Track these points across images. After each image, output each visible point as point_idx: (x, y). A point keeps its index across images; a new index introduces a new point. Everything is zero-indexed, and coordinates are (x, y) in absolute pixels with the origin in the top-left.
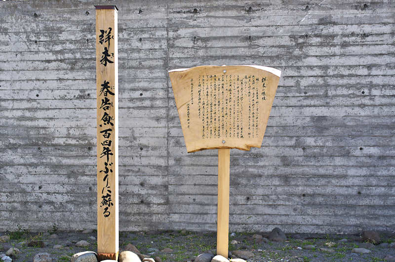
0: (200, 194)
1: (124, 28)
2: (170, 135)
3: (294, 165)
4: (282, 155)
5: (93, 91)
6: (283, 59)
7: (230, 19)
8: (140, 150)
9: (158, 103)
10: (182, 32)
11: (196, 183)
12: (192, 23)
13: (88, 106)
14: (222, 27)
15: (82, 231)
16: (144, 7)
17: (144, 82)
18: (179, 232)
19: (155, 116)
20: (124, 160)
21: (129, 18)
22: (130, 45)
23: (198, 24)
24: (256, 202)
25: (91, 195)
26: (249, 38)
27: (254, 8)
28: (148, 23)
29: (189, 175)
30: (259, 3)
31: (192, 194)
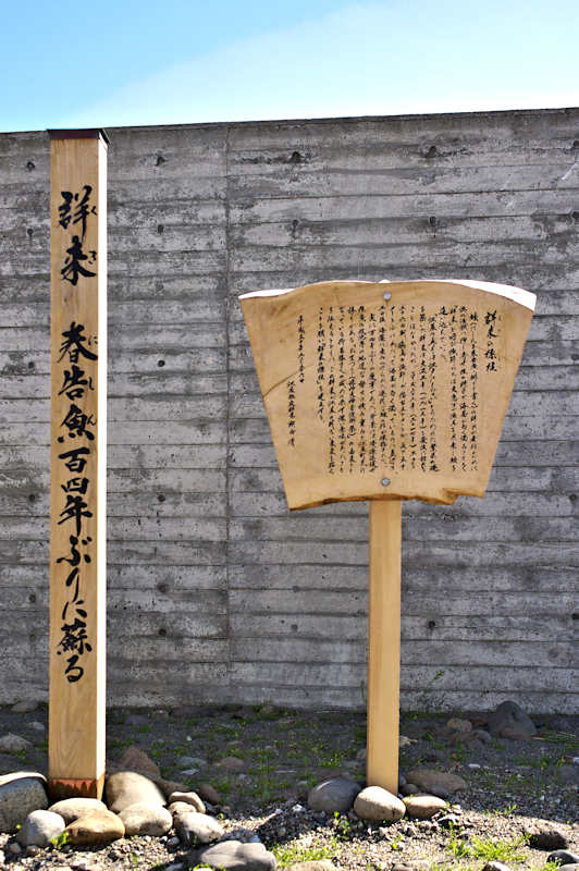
0: (311, 614)
1: (120, 200)
2: (234, 464)
3: (548, 541)
4: (519, 513)
5: (42, 355)
6: (517, 273)
7: (383, 177)
8: (158, 502)
9: (204, 384)
10: (264, 209)
11: (300, 585)
12: (287, 186)
13: (30, 392)
14: (363, 195)
15: (12, 705)
16: (171, 150)
17: (169, 333)
18: (256, 709)
19: (195, 416)
20: (117, 526)
21: (132, 178)
22: (134, 241)
23: (304, 190)
24: (453, 633)
25: (34, 614)
26: (432, 223)
27: (442, 150)
28: (179, 188)
29: (281, 565)
30: (454, 137)
31: (288, 614)
